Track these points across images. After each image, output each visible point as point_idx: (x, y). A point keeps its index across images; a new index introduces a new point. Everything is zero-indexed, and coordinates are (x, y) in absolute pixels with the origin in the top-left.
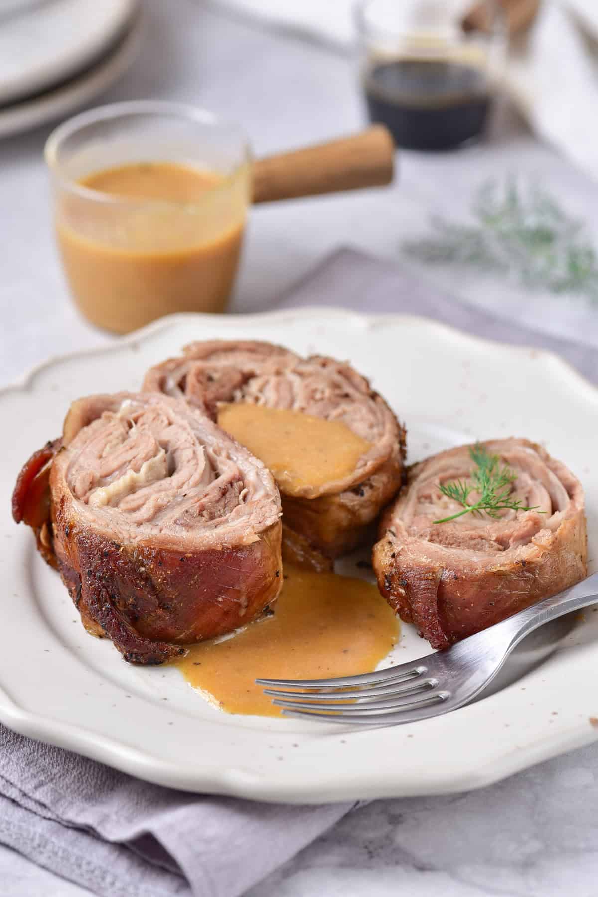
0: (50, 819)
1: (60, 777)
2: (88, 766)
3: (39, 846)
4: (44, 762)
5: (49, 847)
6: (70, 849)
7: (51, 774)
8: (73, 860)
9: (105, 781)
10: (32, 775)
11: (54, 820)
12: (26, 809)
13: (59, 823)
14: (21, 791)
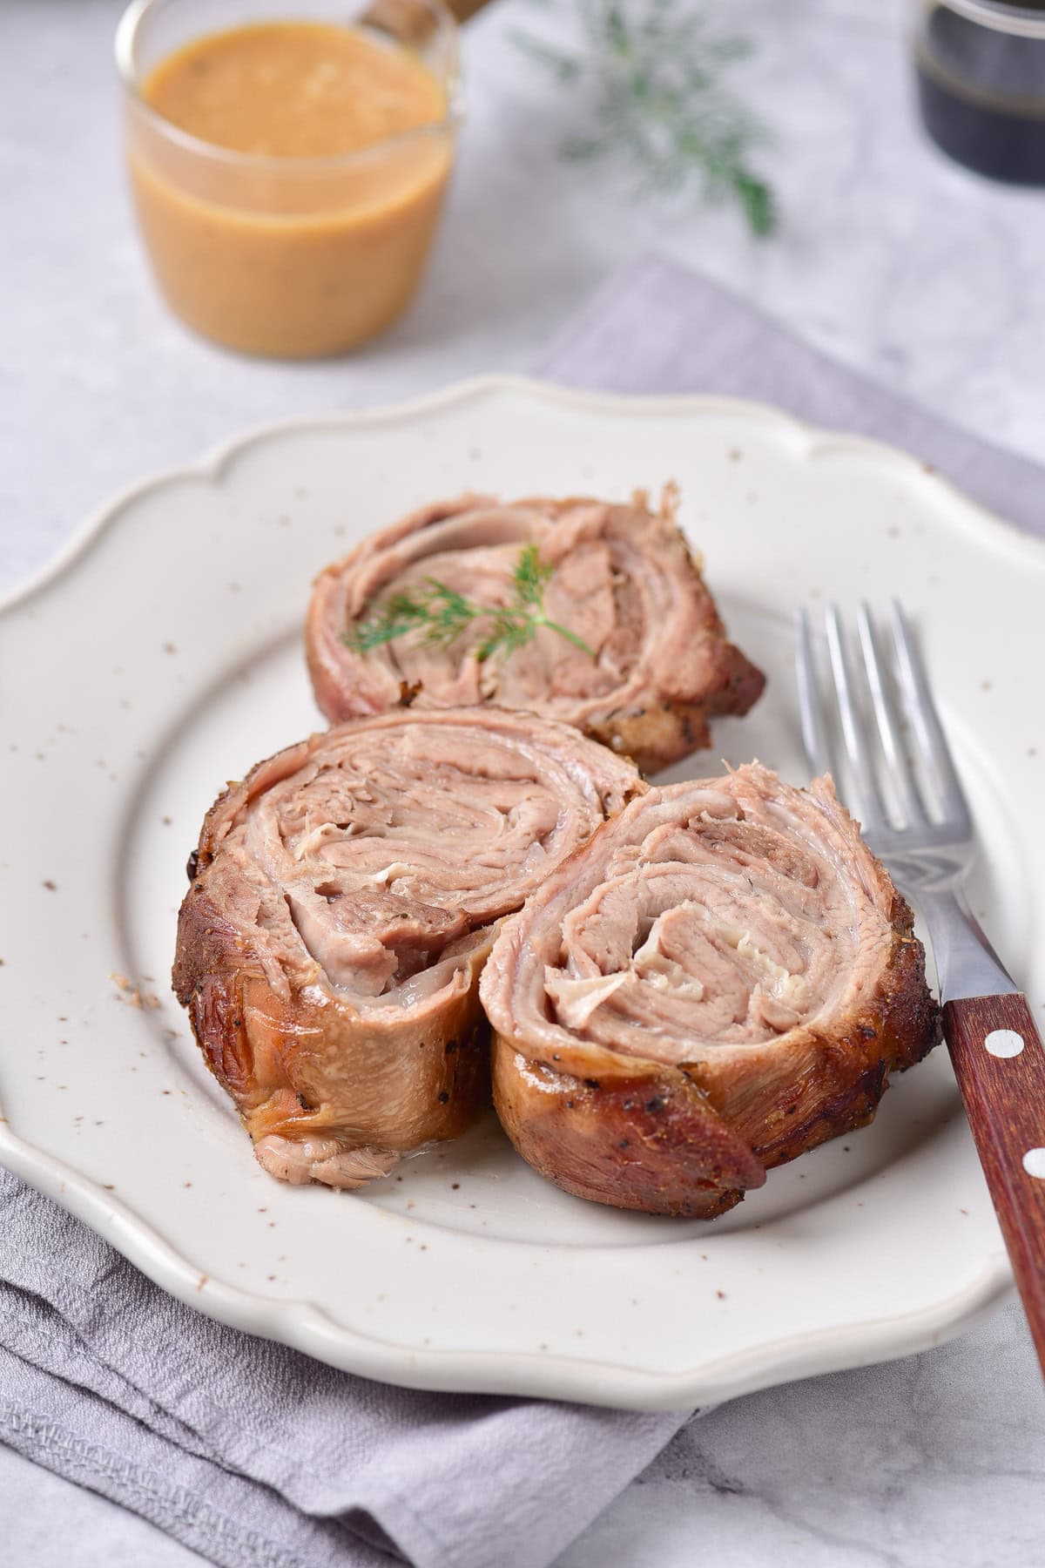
0: (201, 1457)
1: (216, 1373)
2: (261, 1351)
3: (186, 1512)
4: (187, 1345)
5: (202, 1515)
6: (235, 1518)
7: (201, 1368)
8: (241, 1539)
9: (290, 1380)
10: (171, 1370)
11: (208, 1460)
12: (161, 1436)
13: (218, 1465)
14: (151, 1402)
